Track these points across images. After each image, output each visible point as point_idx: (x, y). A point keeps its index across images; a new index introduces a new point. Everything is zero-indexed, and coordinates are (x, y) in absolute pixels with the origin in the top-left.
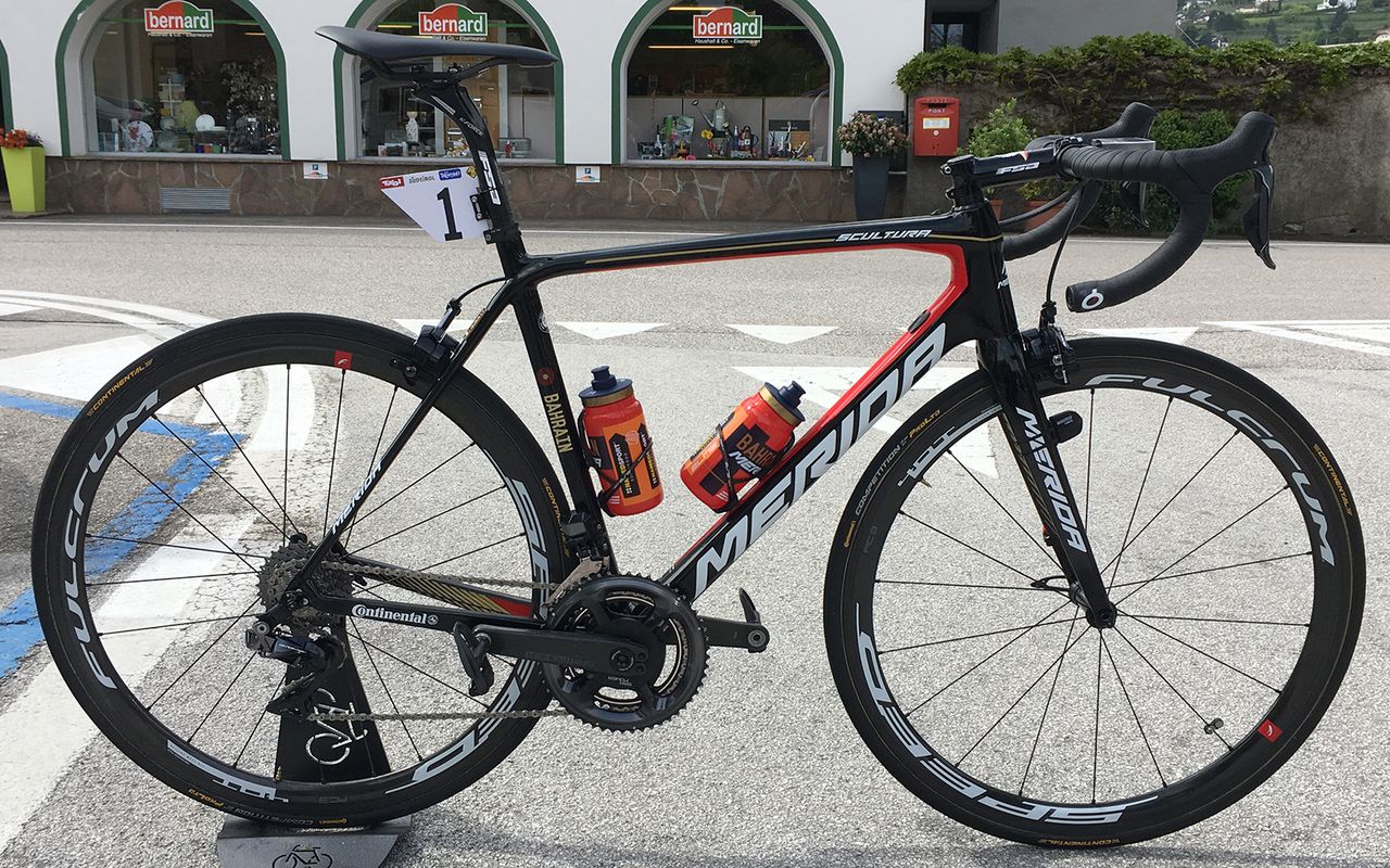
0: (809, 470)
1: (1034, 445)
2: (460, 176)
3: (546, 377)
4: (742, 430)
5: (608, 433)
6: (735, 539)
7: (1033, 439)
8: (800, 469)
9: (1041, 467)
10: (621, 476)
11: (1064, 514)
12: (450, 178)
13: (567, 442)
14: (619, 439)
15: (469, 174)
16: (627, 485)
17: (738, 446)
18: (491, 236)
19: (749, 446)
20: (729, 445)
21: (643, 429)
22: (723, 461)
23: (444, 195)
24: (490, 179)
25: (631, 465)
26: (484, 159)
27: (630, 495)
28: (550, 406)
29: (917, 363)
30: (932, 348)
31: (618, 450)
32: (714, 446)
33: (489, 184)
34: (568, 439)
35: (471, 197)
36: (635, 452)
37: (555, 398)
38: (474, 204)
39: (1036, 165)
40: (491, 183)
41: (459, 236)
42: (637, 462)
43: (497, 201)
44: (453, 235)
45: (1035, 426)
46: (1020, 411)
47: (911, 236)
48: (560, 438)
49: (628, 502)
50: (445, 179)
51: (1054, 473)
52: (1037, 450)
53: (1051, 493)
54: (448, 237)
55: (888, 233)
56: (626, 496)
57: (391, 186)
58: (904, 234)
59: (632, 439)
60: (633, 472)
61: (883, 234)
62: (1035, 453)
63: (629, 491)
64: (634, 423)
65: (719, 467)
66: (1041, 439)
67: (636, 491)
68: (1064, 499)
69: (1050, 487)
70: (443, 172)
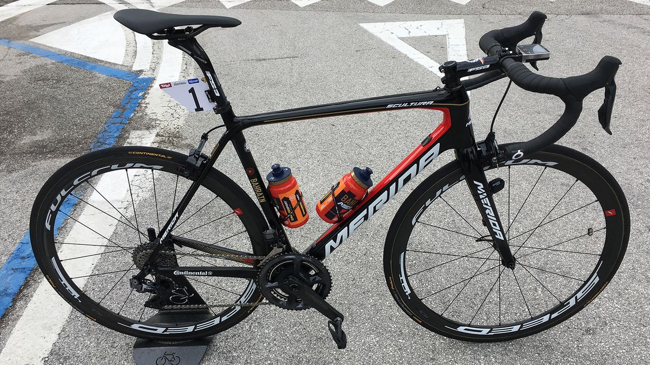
0: (375, 208)
1: (481, 197)
2: (198, 82)
3: (250, 172)
4: (343, 193)
5: (281, 197)
6: (342, 236)
7: (481, 194)
8: (371, 207)
10: (288, 214)
11: (494, 225)
12: (193, 83)
13: (263, 198)
14: (287, 199)
15: (203, 81)
16: (292, 217)
17: (341, 200)
18: (217, 111)
19: (347, 200)
20: (337, 199)
21: (297, 192)
22: (335, 206)
23: (192, 91)
24: (213, 84)
25: (293, 209)
26: (209, 75)
27: (293, 221)
28: (253, 184)
29: (426, 161)
30: (433, 154)
31: (286, 204)
32: (330, 199)
33: (213, 87)
34: (263, 197)
35: (205, 91)
36: (294, 203)
37: (255, 180)
38: (207, 95)
39: (488, 66)
41: (202, 109)
42: (295, 208)
43: (218, 94)
44: (199, 109)
45: (482, 188)
46: (475, 182)
47: (423, 104)
48: (259, 197)
49: (292, 224)
50: (191, 83)
51: (491, 208)
52: (483, 199)
53: (489, 217)
54: (196, 110)
55: (412, 104)
56: (291, 221)
57: (166, 87)
58: (420, 104)
59: (292, 198)
60: (294, 212)
61: (409, 104)
62: (482, 200)
63: (293, 219)
64: (294, 191)
65: (333, 209)
66: (485, 194)
67: (296, 219)
68: (495, 219)
69: (488, 214)
70: (190, 80)
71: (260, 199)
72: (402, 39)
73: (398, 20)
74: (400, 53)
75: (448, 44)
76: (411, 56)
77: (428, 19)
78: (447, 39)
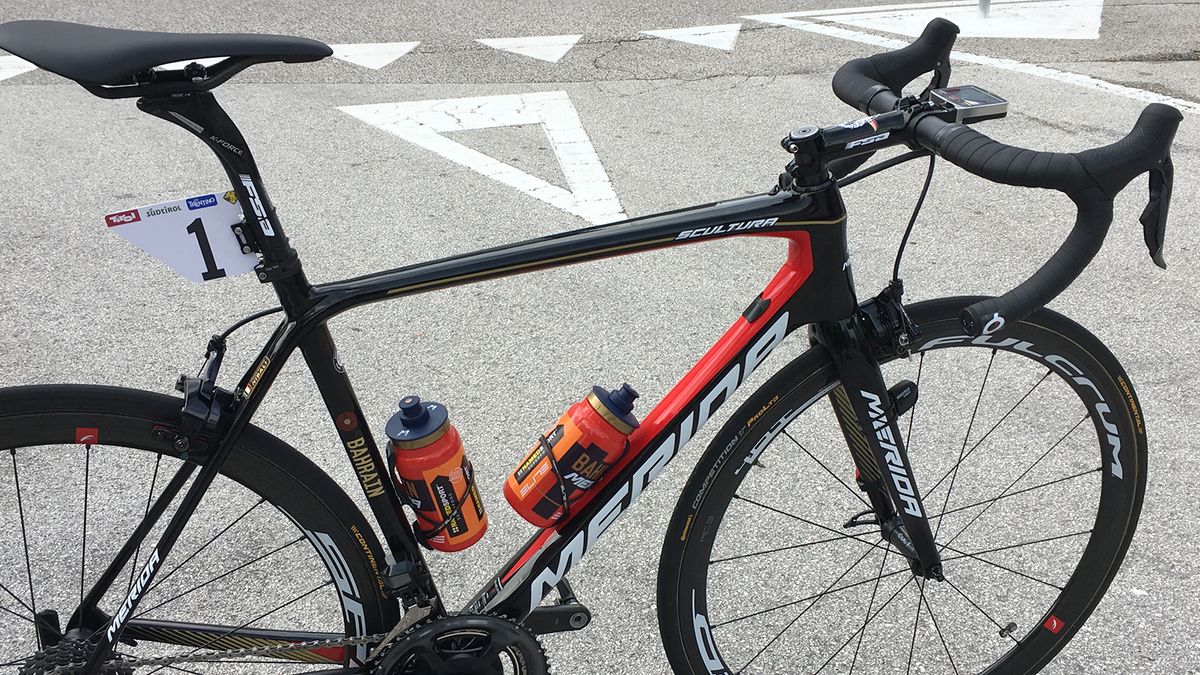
0: (646, 476)
1: (876, 425)
2: (215, 203)
3: (347, 422)
4: (576, 451)
5: (429, 476)
6: (571, 555)
7: (877, 419)
8: (638, 477)
9: (883, 445)
10: (446, 517)
11: (903, 485)
12: (201, 207)
13: (378, 486)
14: (443, 481)
15: (228, 199)
16: (454, 524)
17: (574, 467)
18: (265, 274)
19: (586, 466)
20: (564, 465)
21: (465, 463)
22: (557, 486)
23: (196, 228)
24: (258, 207)
25: (457, 504)
26: (248, 183)
27: (457, 534)
28: (355, 452)
29: (759, 354)
30: (774, 337)
31: (441, 492)
32: (545, 468)
33: (258, 213)
34: (379, 482)
35: (233, 227)
36: (459, 488)
37: (360, 442)
38: (238, 237)
39: (886, 135)
40: (260, 212)
41: (222, 274)
42: (463, 500)
43: (269, 232)
44: (213, 272)
45: (878, 406)
46: (864, 394)
47: (757, 226)
48: (368, 483)
49: (454, 541)
50: (195, 208)
51: (895, 449)
52: (880, 429)
53: (891, 468)
54: (206, 277)
55: (732, 226)
56: (453, 535)
57: (123, 222)
58: (749, 225)
59: (456, 477)
60: (460, 512)
61: (726, 227)
62: (878, 433)
63: (456, 530)
64: (456, 460)
65: (554, 492)
66: (884, 419)
67: (463, 528)
68: (904, 472)
69: (891, 463)
70: (192, 200)
71: (370, 489)
72: (449, 135)
73: (424, 97)
74: (455, 165)
75: (551, 142)
76: (482, 171)
77: (490, 93)
78: (547, 132)
